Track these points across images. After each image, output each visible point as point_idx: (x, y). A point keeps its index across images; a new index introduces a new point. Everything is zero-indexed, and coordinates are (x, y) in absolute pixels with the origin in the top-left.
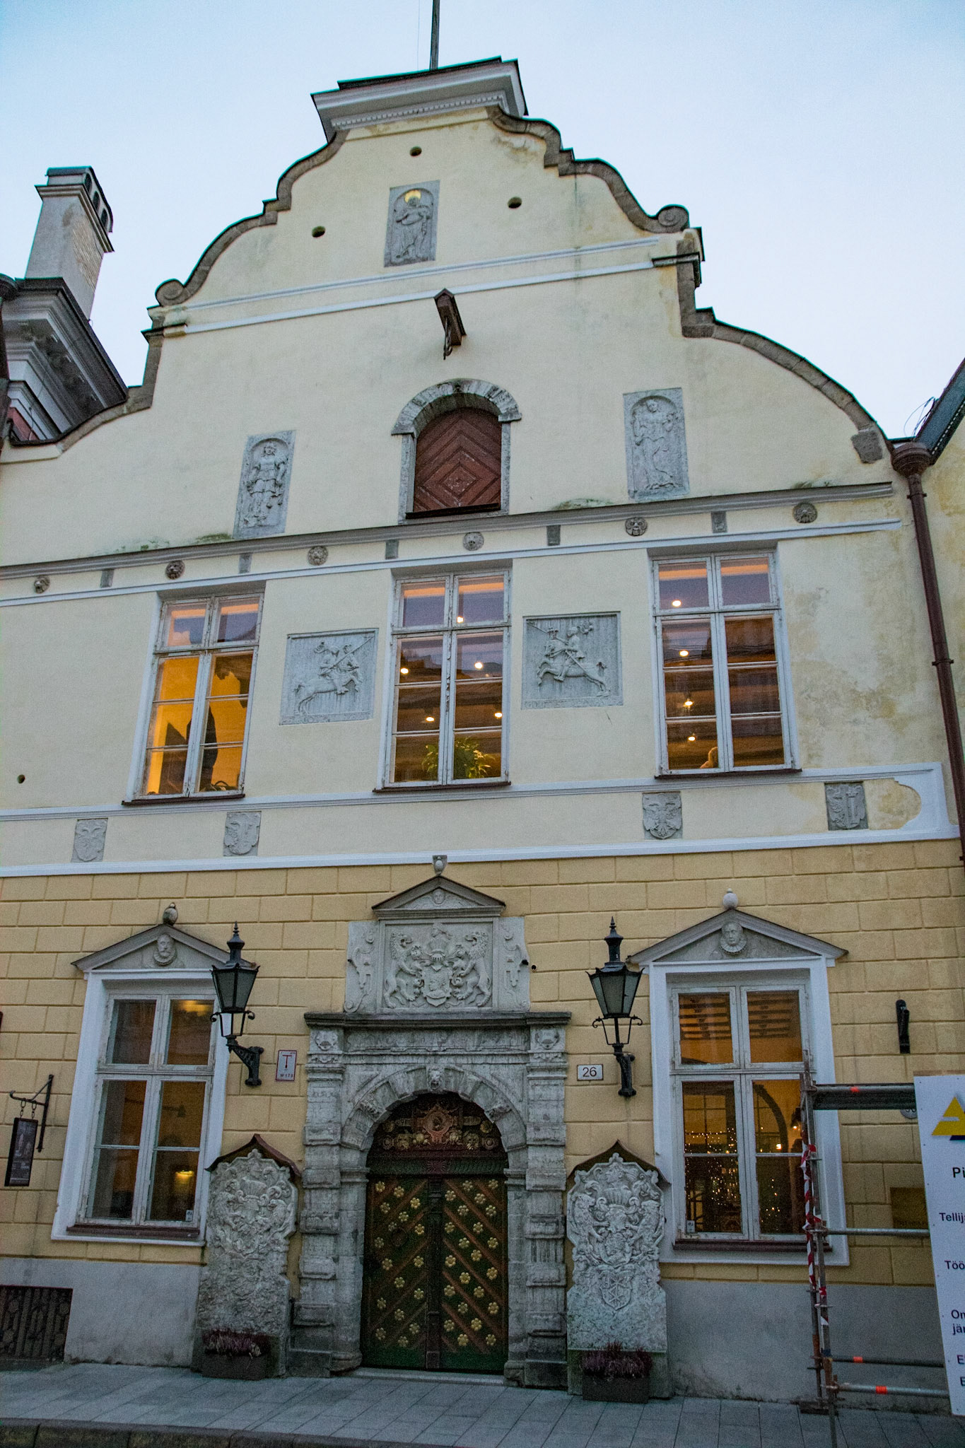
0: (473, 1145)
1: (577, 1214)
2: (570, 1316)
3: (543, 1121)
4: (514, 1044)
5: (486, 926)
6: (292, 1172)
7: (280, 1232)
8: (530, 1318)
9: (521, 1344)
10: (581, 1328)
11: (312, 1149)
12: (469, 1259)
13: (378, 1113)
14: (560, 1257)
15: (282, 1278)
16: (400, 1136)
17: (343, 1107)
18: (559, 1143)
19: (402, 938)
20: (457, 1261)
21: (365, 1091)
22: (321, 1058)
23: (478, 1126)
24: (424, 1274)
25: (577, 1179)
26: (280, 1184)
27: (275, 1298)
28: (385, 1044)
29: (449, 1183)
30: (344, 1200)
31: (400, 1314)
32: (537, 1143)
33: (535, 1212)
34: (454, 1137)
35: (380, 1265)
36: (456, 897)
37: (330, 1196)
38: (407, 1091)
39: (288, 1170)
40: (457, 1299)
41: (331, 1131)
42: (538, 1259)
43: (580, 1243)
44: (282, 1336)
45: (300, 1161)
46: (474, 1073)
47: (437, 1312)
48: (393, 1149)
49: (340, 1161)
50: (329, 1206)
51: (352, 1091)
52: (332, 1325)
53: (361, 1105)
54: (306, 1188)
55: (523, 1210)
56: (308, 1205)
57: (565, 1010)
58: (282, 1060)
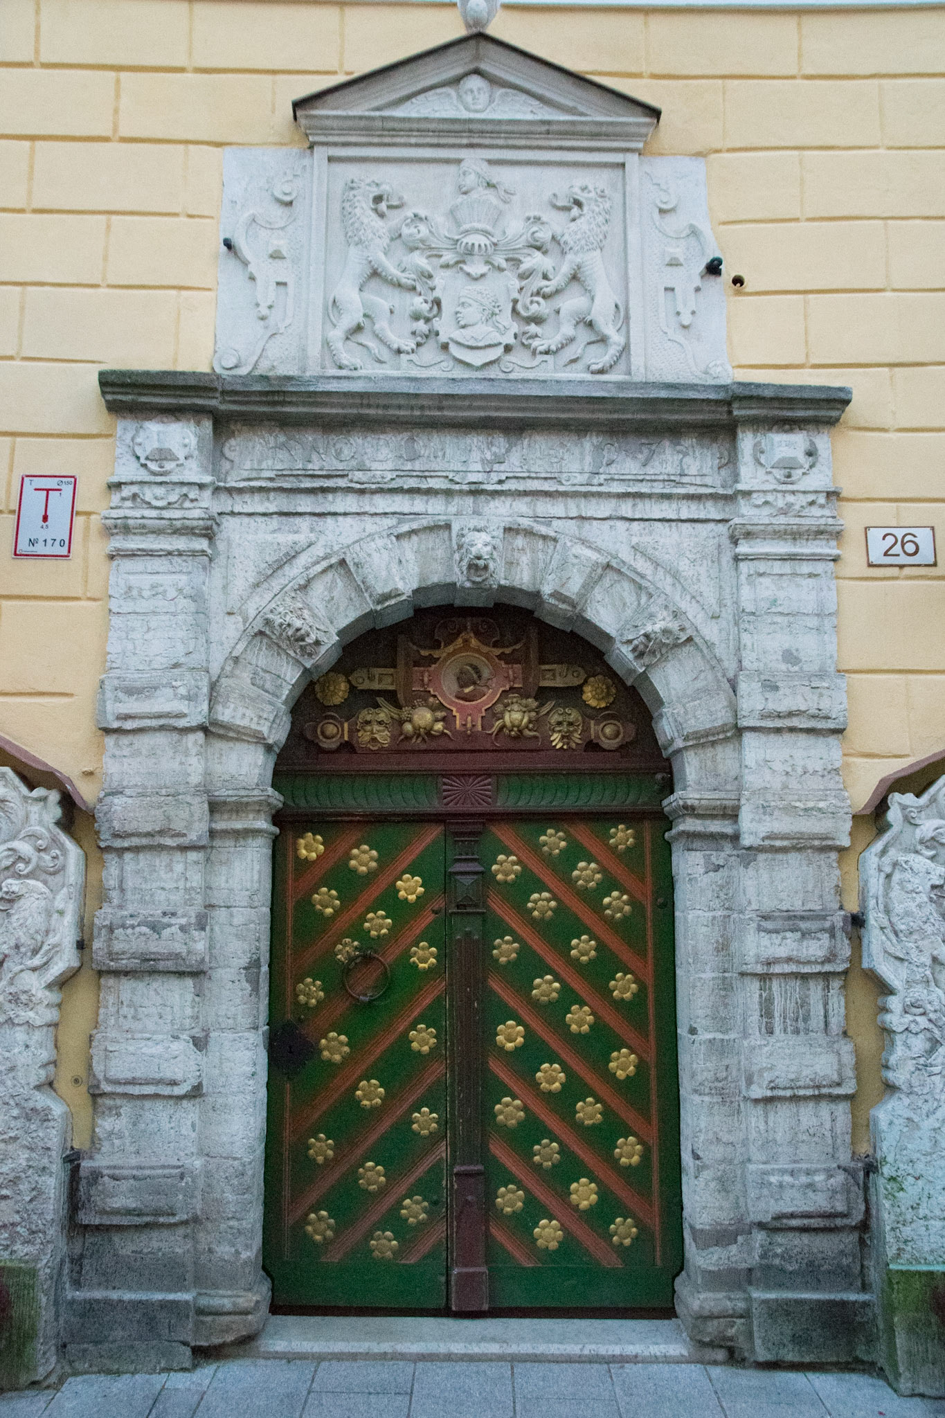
0: (566, 737)
1: (898, 908)
2: (892, 1179)
3: (783, 667)
4: (693, 471)
5: (606, 174)
6: (68, 802)
7: (34, 969)
8: (763, 1184)
9: (733, 1249)
10: (921, 1212)
11: (125, 740)
12: (562, 1028)
13: (317, 643)
14: (836, 1022)
15: (42, 1100)
16: (366, 714)
17: (214, 627)
18: (831, 725)
19: (376, 191)
20: (529, 1034)
21: (276, 584)
22: (148, 494)
23: (579, 689)
24: (438, 1070)
25: (893, 815)
26: (33, 836)
27: (24, 1156)
28: (332, 464)
29: (502, 833)
30: (220, 881)
31: (373, 1174)
32: (769, 724)
33: (768, 904)
34: (515, 716)
35: (315, 1050)
36: (524, 97)
37: (179, 868)
38: (400, 586)
39: (54, 796)
40: (531, 1131)
41: (183, 691)
42: (777, 1030)
43: (909, 983)
44: (44, 1266)
45: (90, 774)
46: (583, 542)
47: (480, 1167)
48: (348, 747)
49: (207, 773)
50: (176, 898)
51: (240, 585)
52: (196, 1220)
53: (268, 622)
54: (108, 849)
55: (730, 905)
56: (115, 895)
57: (836, 384)
58: (34, 503)
